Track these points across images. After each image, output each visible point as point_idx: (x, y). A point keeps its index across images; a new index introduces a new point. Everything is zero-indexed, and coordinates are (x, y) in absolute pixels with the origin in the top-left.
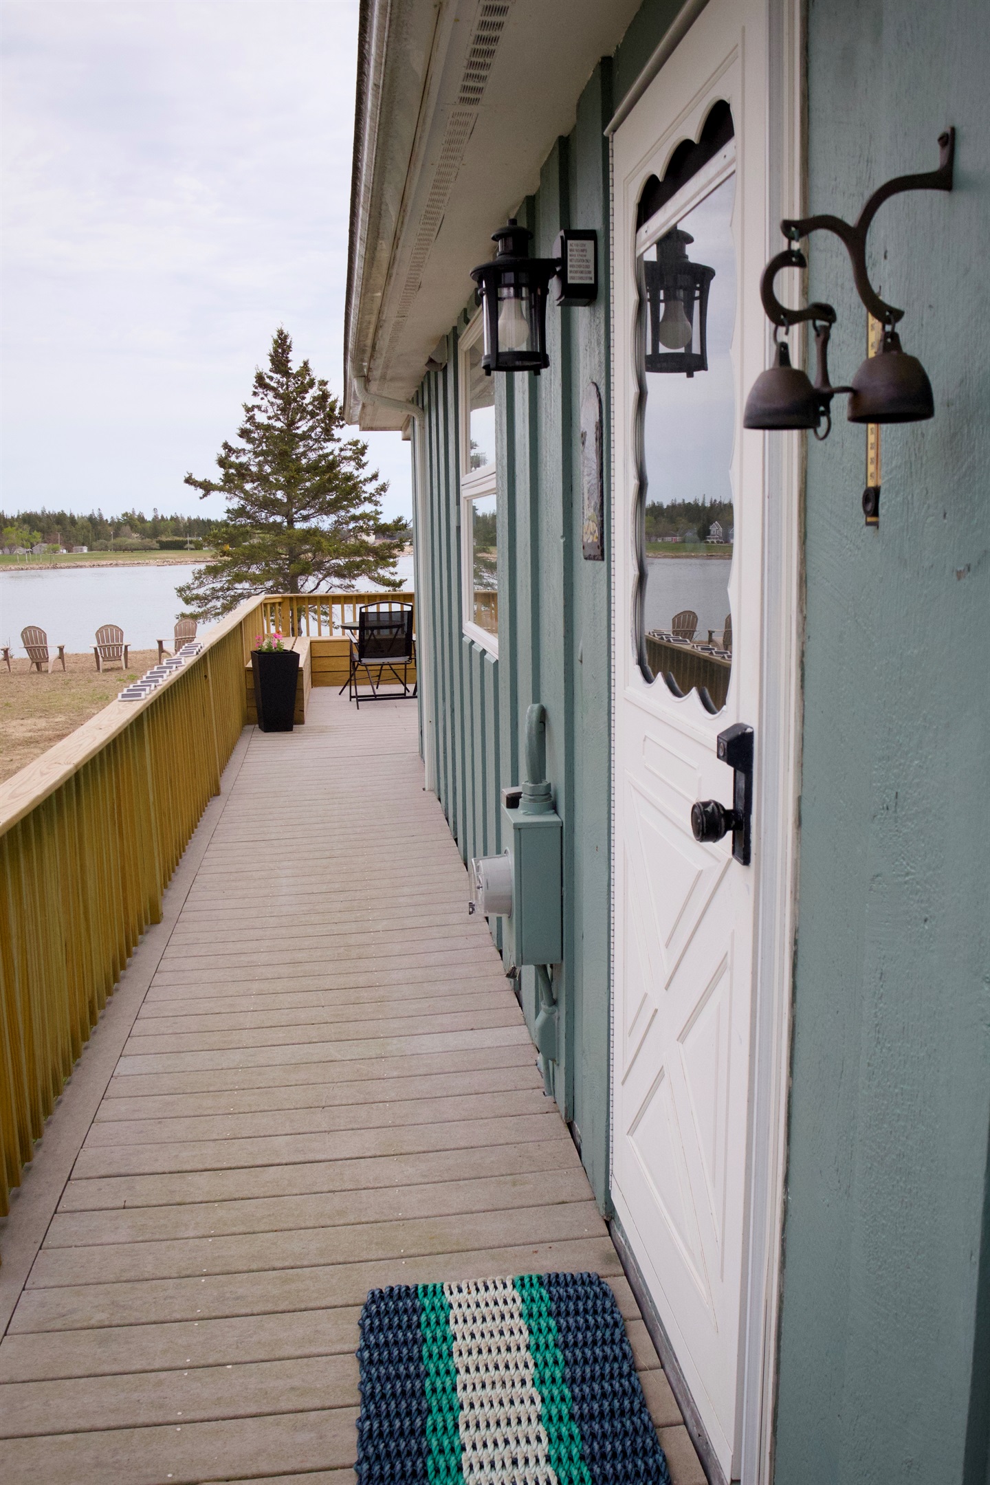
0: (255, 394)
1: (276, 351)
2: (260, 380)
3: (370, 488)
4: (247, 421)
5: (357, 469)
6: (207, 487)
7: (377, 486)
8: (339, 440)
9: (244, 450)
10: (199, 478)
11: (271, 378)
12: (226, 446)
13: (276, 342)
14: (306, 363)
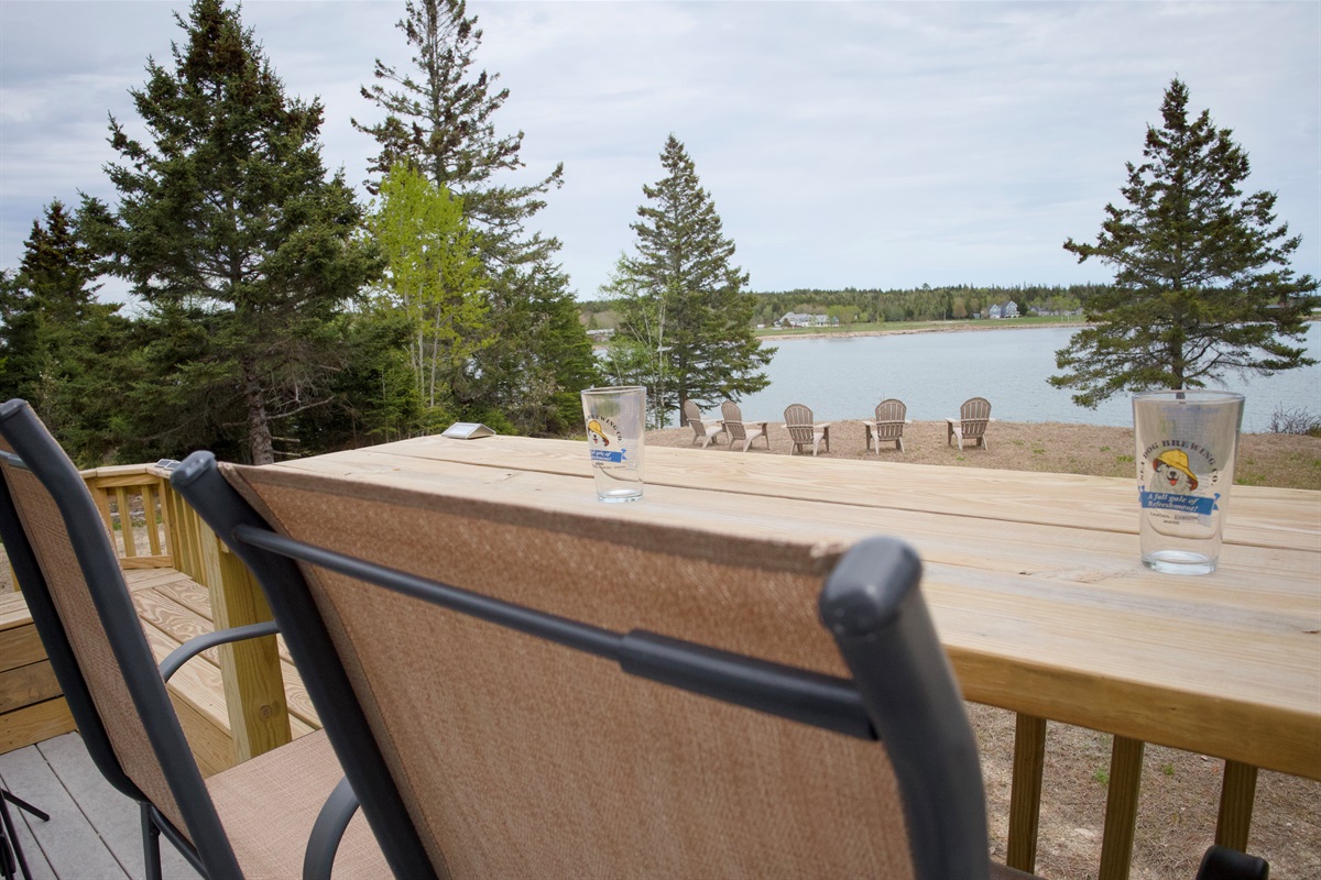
0: (1146, 153)
1: (1167, 104)
2: (1152, 139)
3: (1276, 244)
4: (1132, 180)
5: (1261, 224)
6: (1085, 252)
7: (1283, 243)
8: (1239, 193)
9: (1128, 211)
10: (1078, 242)
11: (1165, 135)
12: (1110, 208)
13: (1169, 95)
14: (1205, 114)
